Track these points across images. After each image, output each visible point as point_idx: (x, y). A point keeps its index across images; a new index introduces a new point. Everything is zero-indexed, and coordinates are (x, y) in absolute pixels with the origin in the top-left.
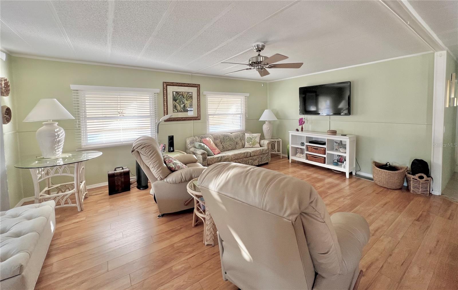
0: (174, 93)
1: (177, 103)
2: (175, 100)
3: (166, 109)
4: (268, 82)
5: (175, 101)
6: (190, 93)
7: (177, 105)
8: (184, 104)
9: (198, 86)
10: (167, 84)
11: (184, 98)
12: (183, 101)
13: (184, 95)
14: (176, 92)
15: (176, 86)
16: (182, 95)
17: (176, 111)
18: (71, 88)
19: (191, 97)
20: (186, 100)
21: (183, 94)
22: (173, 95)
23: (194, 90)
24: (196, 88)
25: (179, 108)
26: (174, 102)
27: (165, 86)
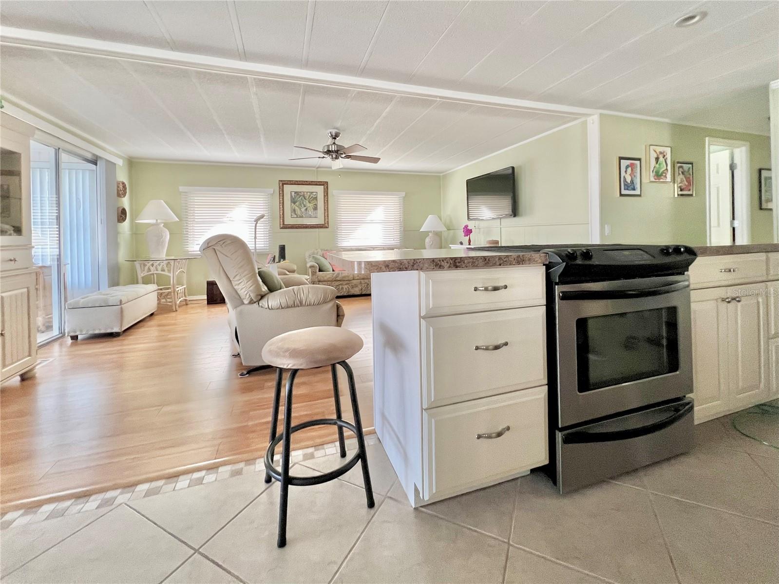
0: (293, 193)
1: (296, 206)
2: (293, 201)
3: (281, 214)
4: (442, 174)
5: (295, 204)
6: (314, 194)
7: (296, 208)
8: (305, 208)
9: (325, 184)
10: (283, 183)
11: (305, 199)
12: (304, 203)
13: (306, 195)
14: (295, 193)
15: (295, 184)
16: (304, 196)
17: (296, 216)
18: (181, 190)
19: (316, 198)
20: (309, 202)
21: (304, 194)
22: (291, 196)
23: (320, 189)
24: (323, 186)
25: (298, 212)
26: (293, 204)
27: (281, 185)
